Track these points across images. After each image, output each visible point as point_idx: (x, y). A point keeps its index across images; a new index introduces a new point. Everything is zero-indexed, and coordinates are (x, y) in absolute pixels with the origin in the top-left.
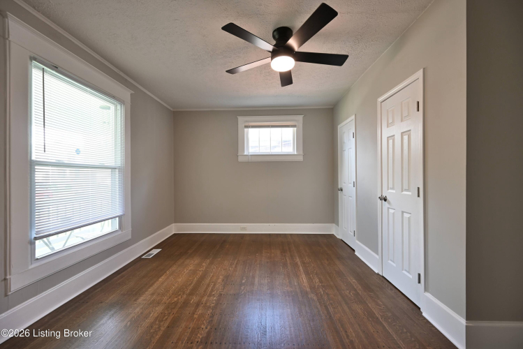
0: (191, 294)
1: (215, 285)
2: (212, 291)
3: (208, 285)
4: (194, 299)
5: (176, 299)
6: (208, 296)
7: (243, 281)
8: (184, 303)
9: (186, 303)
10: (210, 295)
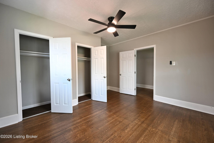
0: (146, 129)
1: (132, 128)
2: (135, 125)
3: (135, 130)
4: (144, 125)
5: (153, 129)
6: (138, 124)
7: (118, 123)
8: (149, 126)
9: (148, 125)
10: (137, 124)
